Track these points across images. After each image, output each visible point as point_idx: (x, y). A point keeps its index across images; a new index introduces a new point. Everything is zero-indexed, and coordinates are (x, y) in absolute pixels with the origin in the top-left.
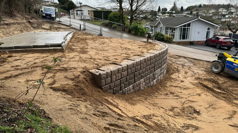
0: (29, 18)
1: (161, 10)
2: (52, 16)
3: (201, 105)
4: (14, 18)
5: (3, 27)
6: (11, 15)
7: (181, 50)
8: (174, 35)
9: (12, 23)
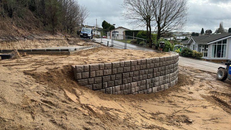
0: (68, 37)
1: (205, 32)
2: (88, 35)
3: (199, 116)
4: (55, 35)
5: (43, 41)
6: (53, 33)
7: (209, 66)
8: (207, 53)
9: (51, 39)
